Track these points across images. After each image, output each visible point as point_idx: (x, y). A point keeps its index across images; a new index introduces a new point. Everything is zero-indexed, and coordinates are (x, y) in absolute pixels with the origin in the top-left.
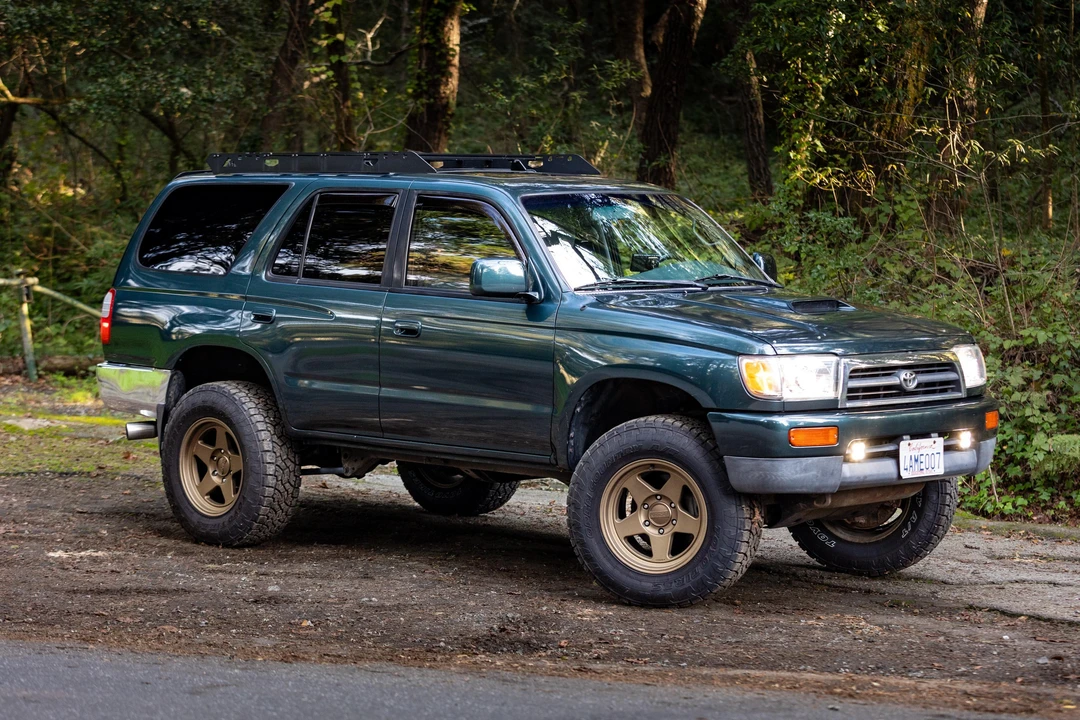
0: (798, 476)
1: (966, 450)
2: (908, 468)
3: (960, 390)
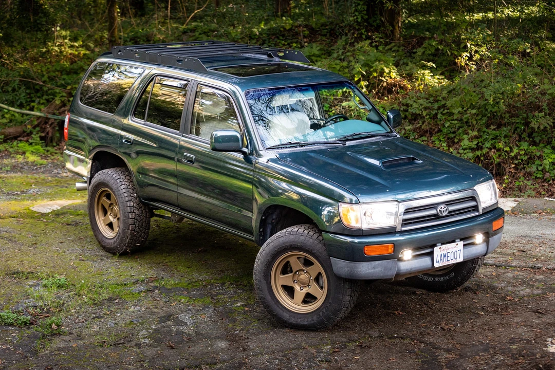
0: (370, 271)
1: (479, 244)
2: (439, 261)
3: (478, 211)
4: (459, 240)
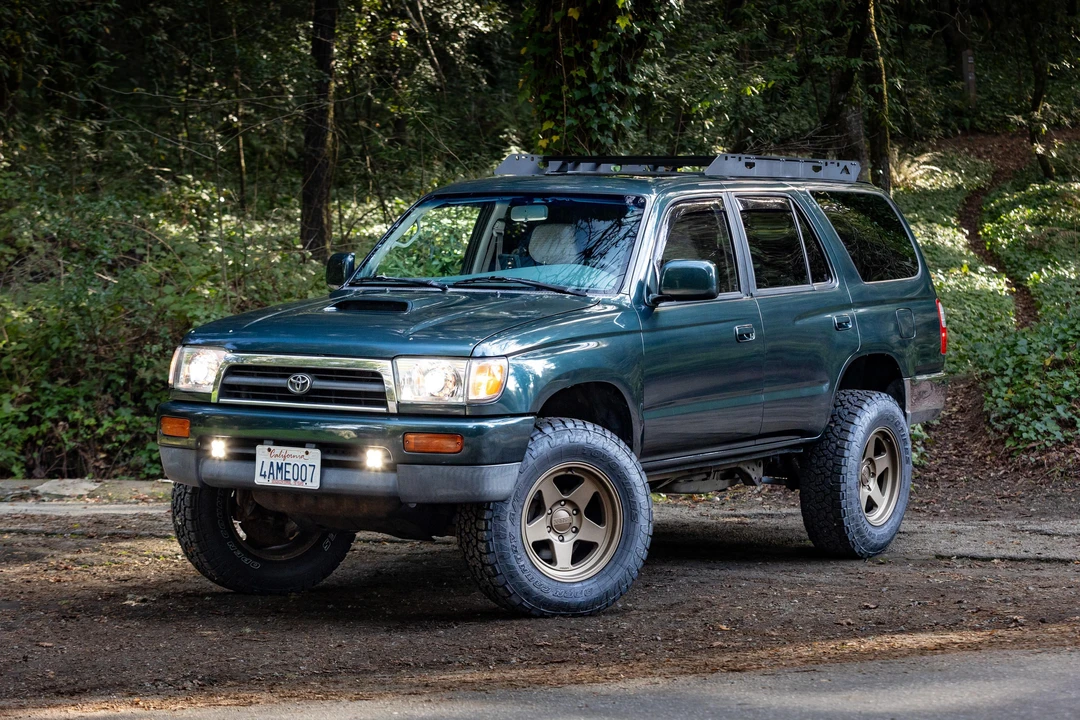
1: (376, 471)
2: (267, 474)
3: (385, 404)
4: (314, 445)
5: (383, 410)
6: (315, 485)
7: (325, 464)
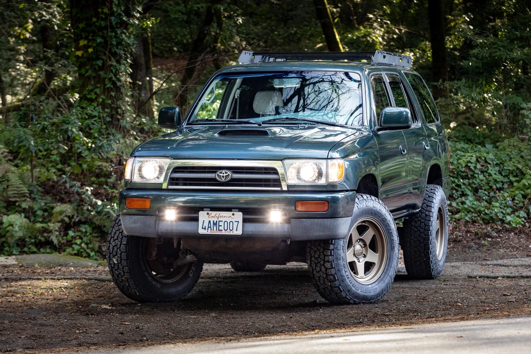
1: (276, 223)
2: (207, 227)
3: (280, 186)
4: (237, 210)
5: (279, 189)
6: (239, 232)
7: (245, 221)
